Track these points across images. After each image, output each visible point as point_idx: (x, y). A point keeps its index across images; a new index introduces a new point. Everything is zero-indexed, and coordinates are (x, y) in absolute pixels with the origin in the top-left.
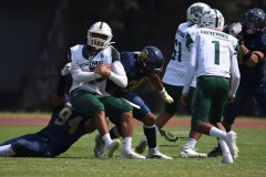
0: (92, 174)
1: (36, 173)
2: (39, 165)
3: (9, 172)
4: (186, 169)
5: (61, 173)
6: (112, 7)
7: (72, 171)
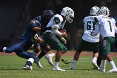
0: (42, 77)
1: (17, 76)
2: (18, 73)
3: (5, 76)
4: (83, 74)
5: (28, 76)
6: (50, 3)
7: (33, 75)
